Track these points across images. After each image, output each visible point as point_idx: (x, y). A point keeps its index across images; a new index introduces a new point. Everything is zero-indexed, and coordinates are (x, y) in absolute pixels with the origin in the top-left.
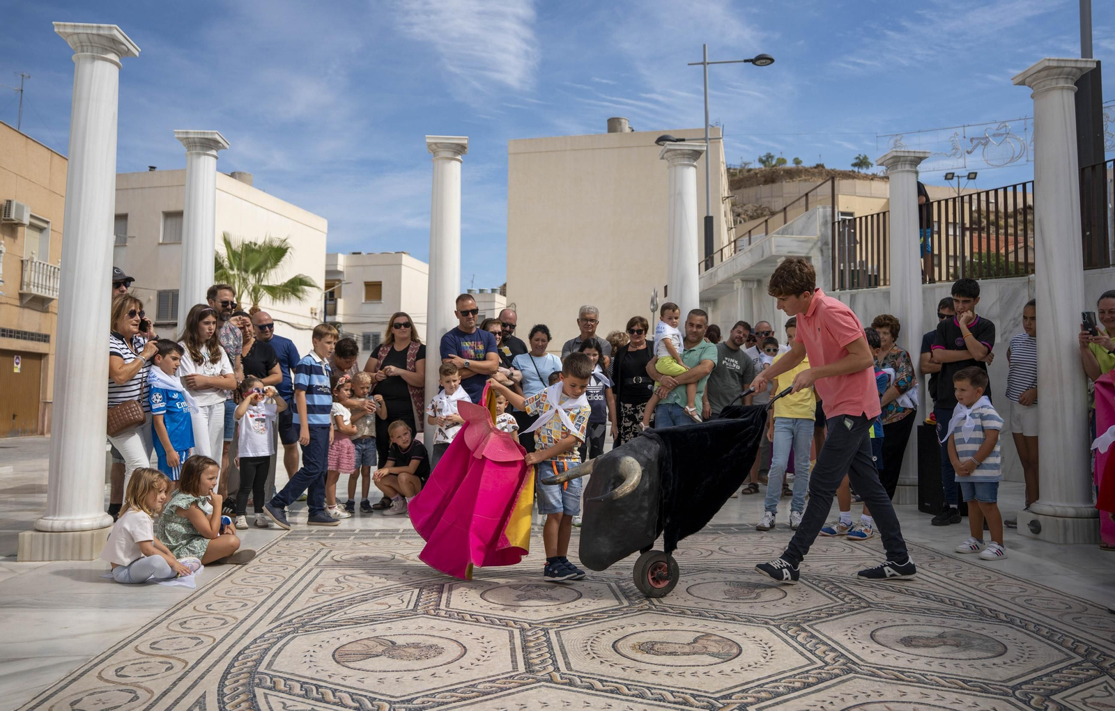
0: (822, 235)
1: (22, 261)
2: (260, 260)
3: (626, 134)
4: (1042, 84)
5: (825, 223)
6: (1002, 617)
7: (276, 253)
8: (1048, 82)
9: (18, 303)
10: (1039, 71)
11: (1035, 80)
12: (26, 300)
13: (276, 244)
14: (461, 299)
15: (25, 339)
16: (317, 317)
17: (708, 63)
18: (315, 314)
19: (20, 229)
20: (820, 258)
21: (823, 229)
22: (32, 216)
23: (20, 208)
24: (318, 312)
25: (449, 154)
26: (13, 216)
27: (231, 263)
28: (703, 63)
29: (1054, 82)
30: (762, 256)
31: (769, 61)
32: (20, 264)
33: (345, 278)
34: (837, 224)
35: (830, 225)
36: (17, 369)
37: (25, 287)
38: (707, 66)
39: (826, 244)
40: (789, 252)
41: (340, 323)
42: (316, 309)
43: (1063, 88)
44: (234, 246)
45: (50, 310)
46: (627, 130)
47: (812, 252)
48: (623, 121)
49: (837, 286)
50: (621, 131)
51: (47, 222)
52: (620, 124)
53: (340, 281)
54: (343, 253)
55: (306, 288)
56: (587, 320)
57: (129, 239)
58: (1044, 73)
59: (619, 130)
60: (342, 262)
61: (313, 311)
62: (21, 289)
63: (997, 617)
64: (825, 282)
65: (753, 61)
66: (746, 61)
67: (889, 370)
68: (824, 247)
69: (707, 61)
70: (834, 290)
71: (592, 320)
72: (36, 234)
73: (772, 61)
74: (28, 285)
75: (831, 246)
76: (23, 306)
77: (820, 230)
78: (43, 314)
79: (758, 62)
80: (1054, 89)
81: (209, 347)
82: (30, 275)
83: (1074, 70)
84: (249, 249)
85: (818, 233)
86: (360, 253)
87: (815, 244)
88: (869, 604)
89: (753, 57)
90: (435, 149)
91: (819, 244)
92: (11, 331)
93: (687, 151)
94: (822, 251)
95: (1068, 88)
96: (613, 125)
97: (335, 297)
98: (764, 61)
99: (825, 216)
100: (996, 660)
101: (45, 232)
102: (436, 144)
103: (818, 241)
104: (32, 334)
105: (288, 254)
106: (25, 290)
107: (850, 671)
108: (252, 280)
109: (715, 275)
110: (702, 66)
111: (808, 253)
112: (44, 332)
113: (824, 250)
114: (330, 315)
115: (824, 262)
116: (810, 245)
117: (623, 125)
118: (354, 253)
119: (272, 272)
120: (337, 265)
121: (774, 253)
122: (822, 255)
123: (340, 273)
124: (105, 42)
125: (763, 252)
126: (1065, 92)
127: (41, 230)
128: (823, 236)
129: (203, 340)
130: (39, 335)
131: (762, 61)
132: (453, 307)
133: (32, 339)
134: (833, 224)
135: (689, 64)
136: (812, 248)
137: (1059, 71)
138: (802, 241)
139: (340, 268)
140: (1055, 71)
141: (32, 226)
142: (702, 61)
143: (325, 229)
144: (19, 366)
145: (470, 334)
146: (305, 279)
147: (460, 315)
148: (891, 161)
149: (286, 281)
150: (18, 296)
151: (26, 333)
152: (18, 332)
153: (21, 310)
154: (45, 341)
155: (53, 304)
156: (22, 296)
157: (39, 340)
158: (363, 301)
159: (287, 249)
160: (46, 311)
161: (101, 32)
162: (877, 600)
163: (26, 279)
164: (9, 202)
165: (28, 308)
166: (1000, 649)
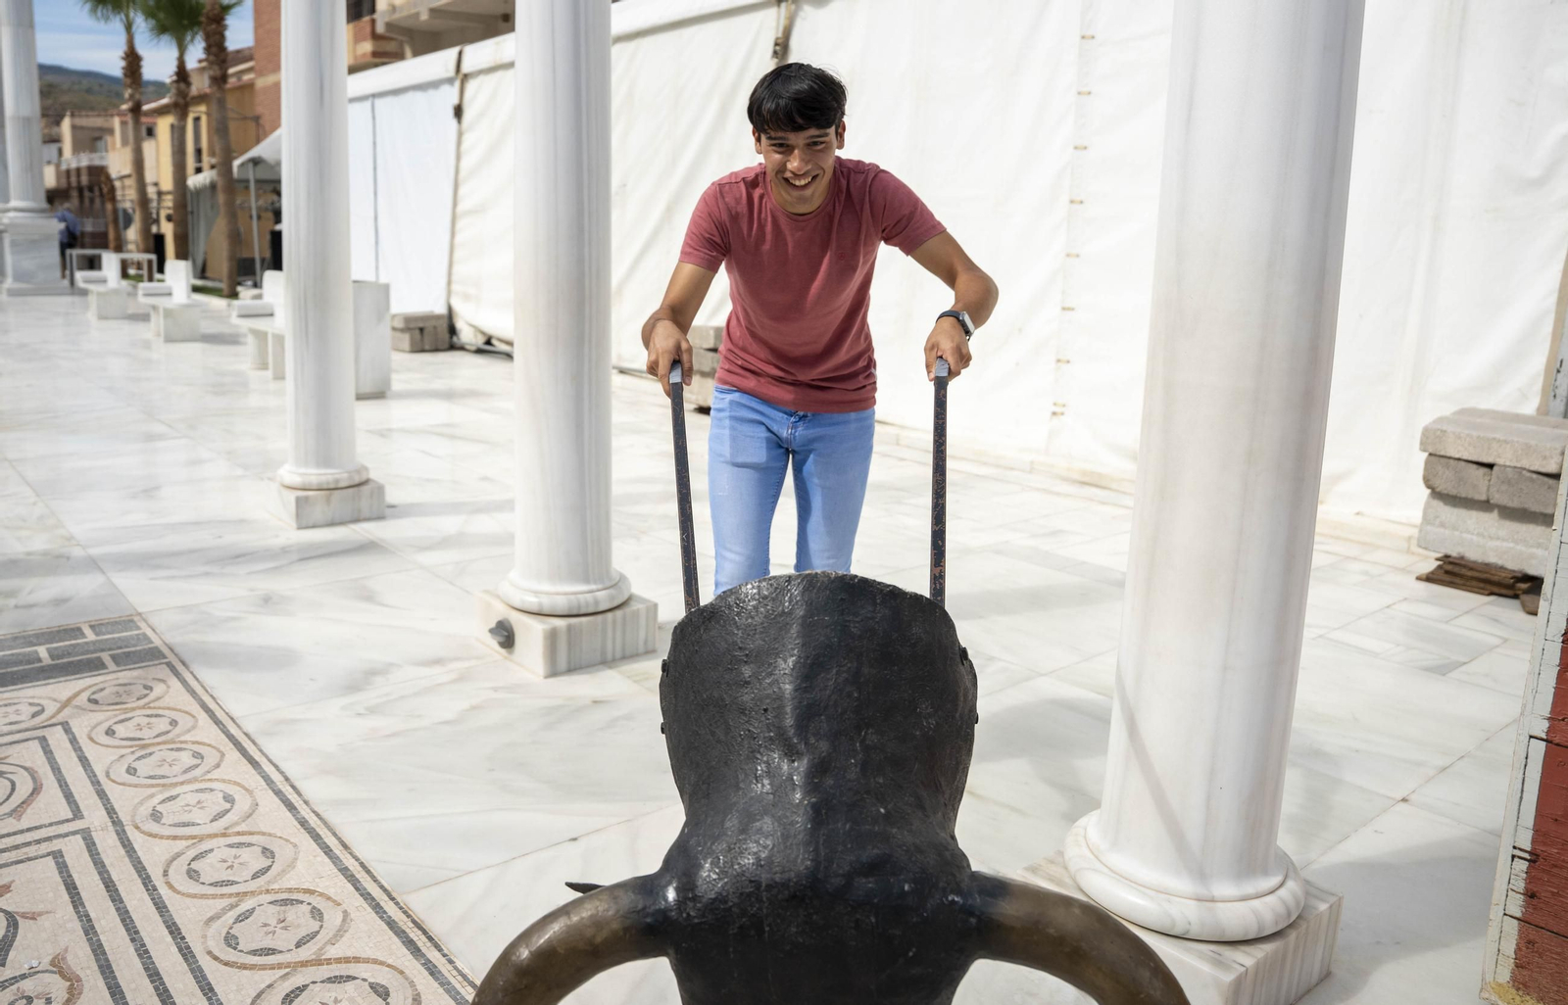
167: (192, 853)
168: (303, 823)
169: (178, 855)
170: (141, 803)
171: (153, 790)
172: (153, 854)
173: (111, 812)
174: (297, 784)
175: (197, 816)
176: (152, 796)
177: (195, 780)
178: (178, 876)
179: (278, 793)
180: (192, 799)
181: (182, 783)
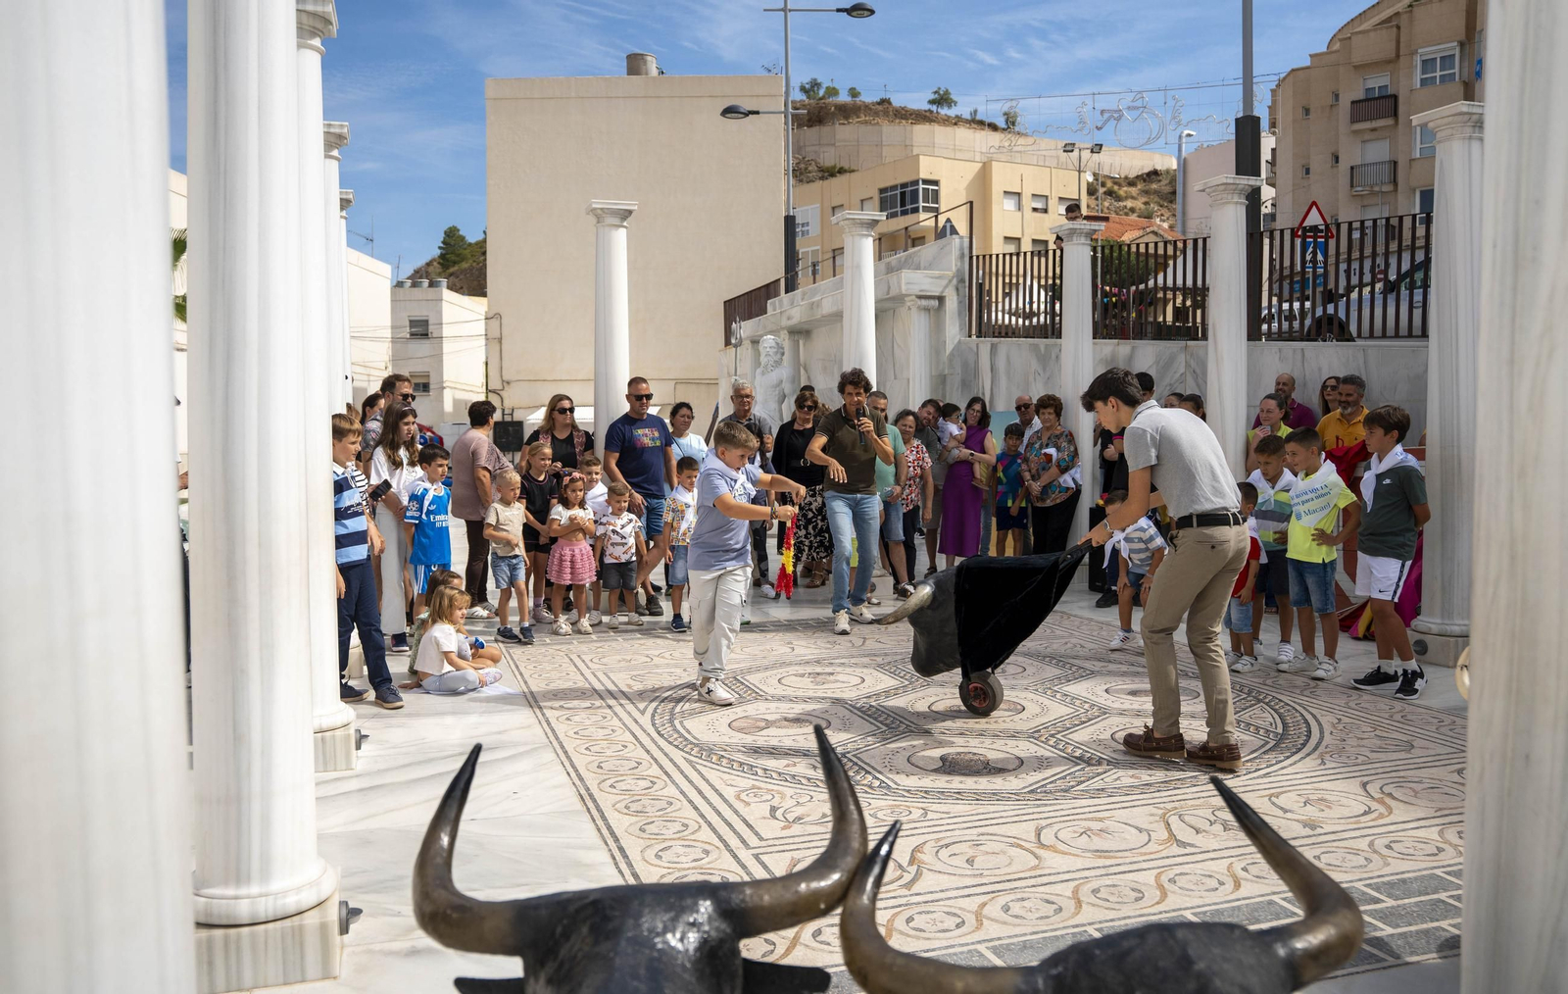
0: (958, 270)
3: (654, 78)
4: (1220, 197)
5: (962, 256)
6: (1191, 674)
8: (1225, 196)
10: (1218, 185)
11: (1214, 191)
14: (634, 382)
17: (790, 11)
20: (955, 298)
21: (959, 264)
25: (616, 221)
28: (784, 10)
29: (1230, 197)
30: (888, 293)
31: (866, 13)
34: (975, 258)
35: (967, 259)
38: (789, 14)
39: (962, 281)
40: (921, 291)
43: (1237, 203)
46: (654, 72)
47: (947, 290)
48: (649, 58)
49: (974, 332)
50: (647, 74)
52: (645, 62)
56: (742, 396)
58: (1223, 187)
59: (644, 71)
63: (1187, 675)
64: (960, 326)
65: (850, 11)
66: (839, 10)
67: (1052, 451)
68: (960, 285)
69: (789, 7)
70: (970, 336)
71: (747, 396)
73: (872, 12)
75: (967, 284)
77: (956, 265)
79: (854, 13)
80: (1229, 203)
81: (408, 449)
83: (1247, 187)
85: (954, 269)
87: (950, 281)
88: (1093, 672)
89: (848, 7)
90: (599, 215)
91: (955, 281)
94: (957, 289)
95: (1241, 203)
96: (635, 64)
98: (862, 12)
99: (962, 248)
100: (1194, 701)
102: (601, 209)
103: (953, 277)
107: (1105, 713)
109: (818, 306)
110: (783, 13)
111: (942, 292)
113: (960, 288)
115: (960, 302)
116: (945, 282)
117: (649, 64)
121: (904, 292)
122: (958, 295)
124: (332, 139)
125: (889, 288)
126: (1239, 206)
128: (959, 273)
129: (401, 442)
131: (859, 12)
132: (626, 391)
134: (971, 258)
135: (765, 10)
136: (946, 286)
137: (1234, 187)
138: (936, 278)
140: (1231, 186)
142: (782, 6)
145: (642, 420)
147: (634, 399)
148: (1066, 232)
161: (332, 130)
162: (1096, 669)
166: (1196, 694)
167: (685, 833)
168: (617, 840)
169: (693, 833)
170: (716, 859)
171: (708, 866)
172: (706, 834)
173: (735, 856)
174: (611, 860)
175: (681, 850)
176: (709, 863)
177: (679, 870)
178: (693, 826)
179: (625, 856)
180: (683, 859)
181: (689, 869)
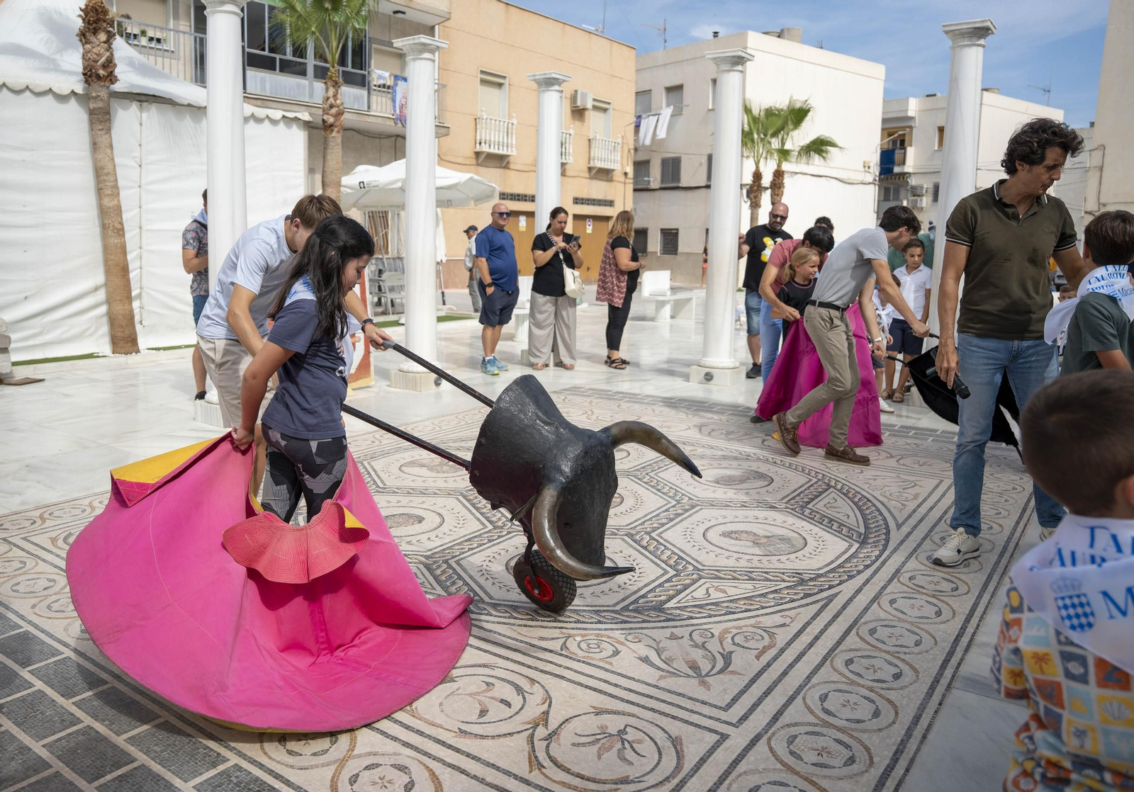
1: (589, 140)
2: (779, 123)
7: (798, 115)
9: (587, 175)
12: (594, 172)
13: (798, 106)
15: (594, 204)
16: (871, 170)
18: (869, 167)
19: (587, 113)
22: (594, 100)
23: (584, 95)
24: (872, 165)
26: (579, 104)
27: (750, 129)
32: (587, 142)
33: (917, 123)
36: (589, 230)
37: (591, 162)
41: (909, 173)
42: (869, 162)
44: (755, 112)
45: (614, 178)
51: (609, 103)
53: (911, 127)
54: (914, 96)
55: (829, 148)
57: (684, 108)
60: (913, 107)
61: (866, 165)
62: (589, 163)
72: (600, 115)
74: (594, 159)
76: (591, 178)
78: (608, 183)
82: (596, 152)
84: (770, 113)
86: (935, 95)
92: (582, 199)
93: (966, 31)
97: (906, 144)
101: (608, 112)
104: (600, 201)
105: (810, 114)
106: (592, 165)
108: (775, 143)
112: (609, 198)
114: (899, 165)
118: (928, 96)
119: (795, 133)
120: (907, 110)
123: (912, 118)
127: (605, 110)
130: (605, 201)
133: (600, 205)
139: (911, 113)
141: (595, 108)
143: (883, 76)
144: (591, 227)
146: (829, 139)
149: (808, 142)
150: (587, 170)
151: (594, 200)
152: (588, 200)
153: (588, 180)
154: (610, 206)
155: (615, 173)
156: (590, 169)
157: (605, 205)
158: (936, 148)
159: (808, 111)
160: (611, 180)
163: (592, 155)
164: (576, 91)
165: (596, 178)
